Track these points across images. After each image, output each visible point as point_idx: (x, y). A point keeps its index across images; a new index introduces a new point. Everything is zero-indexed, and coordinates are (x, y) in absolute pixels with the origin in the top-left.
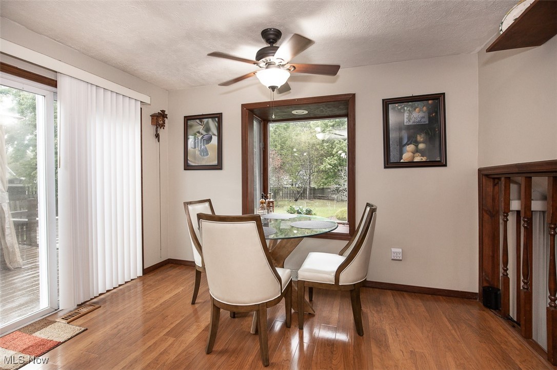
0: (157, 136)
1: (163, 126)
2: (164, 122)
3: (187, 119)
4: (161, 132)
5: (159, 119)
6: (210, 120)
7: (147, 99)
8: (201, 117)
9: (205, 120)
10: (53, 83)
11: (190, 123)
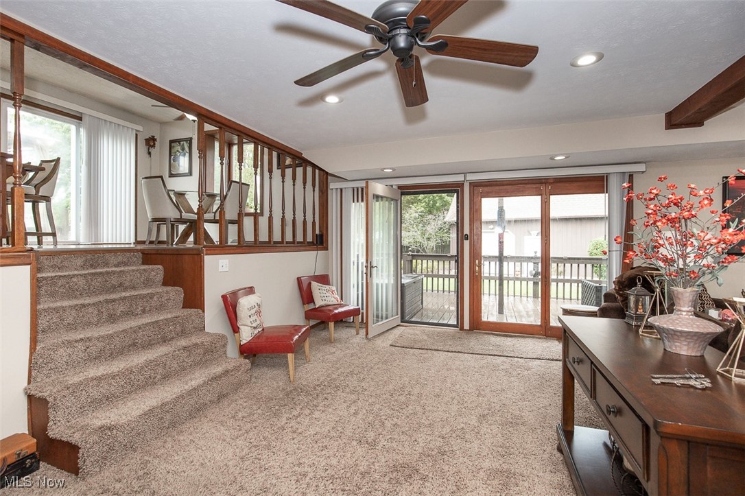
0: (149, 153)
1: (154, 146)
2: (154, 144)
3: (171, 142)
4: (152, 150)
5: (151, 142)
6: (185, 142)
7: (140, 128)
8: (179, 141)
9: (182, 143)
10: (80, 119)
11: (173, 144)
